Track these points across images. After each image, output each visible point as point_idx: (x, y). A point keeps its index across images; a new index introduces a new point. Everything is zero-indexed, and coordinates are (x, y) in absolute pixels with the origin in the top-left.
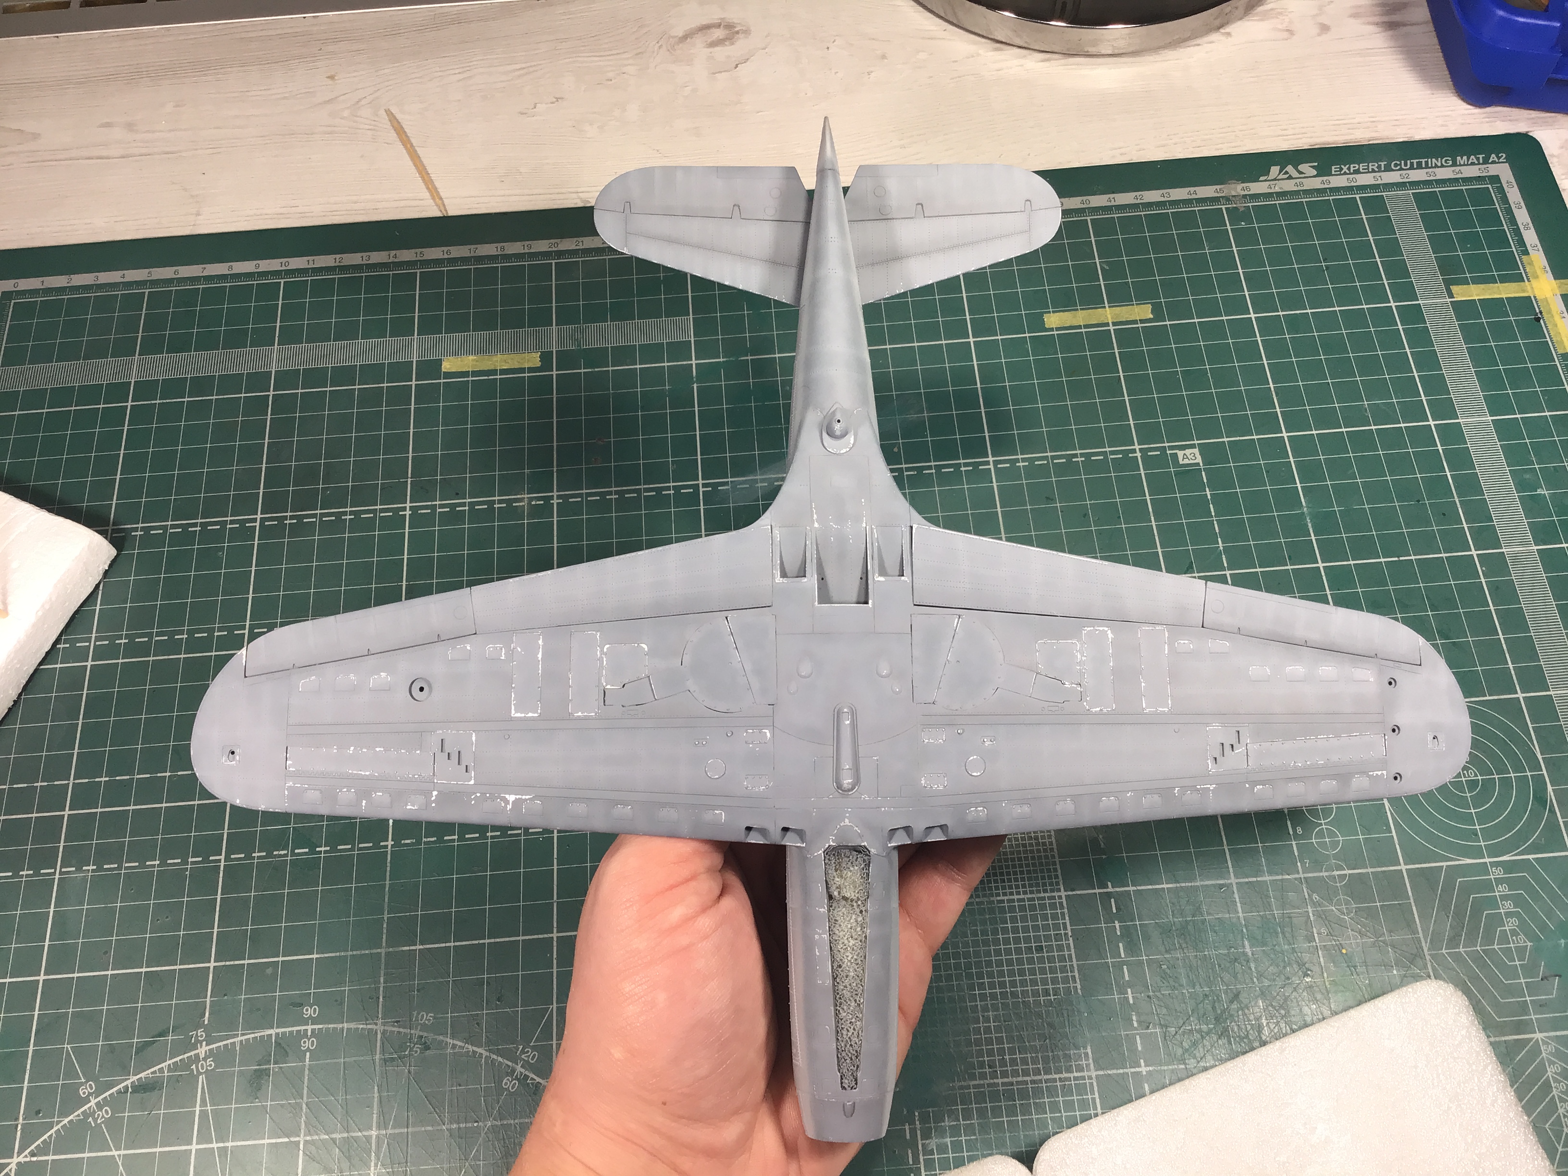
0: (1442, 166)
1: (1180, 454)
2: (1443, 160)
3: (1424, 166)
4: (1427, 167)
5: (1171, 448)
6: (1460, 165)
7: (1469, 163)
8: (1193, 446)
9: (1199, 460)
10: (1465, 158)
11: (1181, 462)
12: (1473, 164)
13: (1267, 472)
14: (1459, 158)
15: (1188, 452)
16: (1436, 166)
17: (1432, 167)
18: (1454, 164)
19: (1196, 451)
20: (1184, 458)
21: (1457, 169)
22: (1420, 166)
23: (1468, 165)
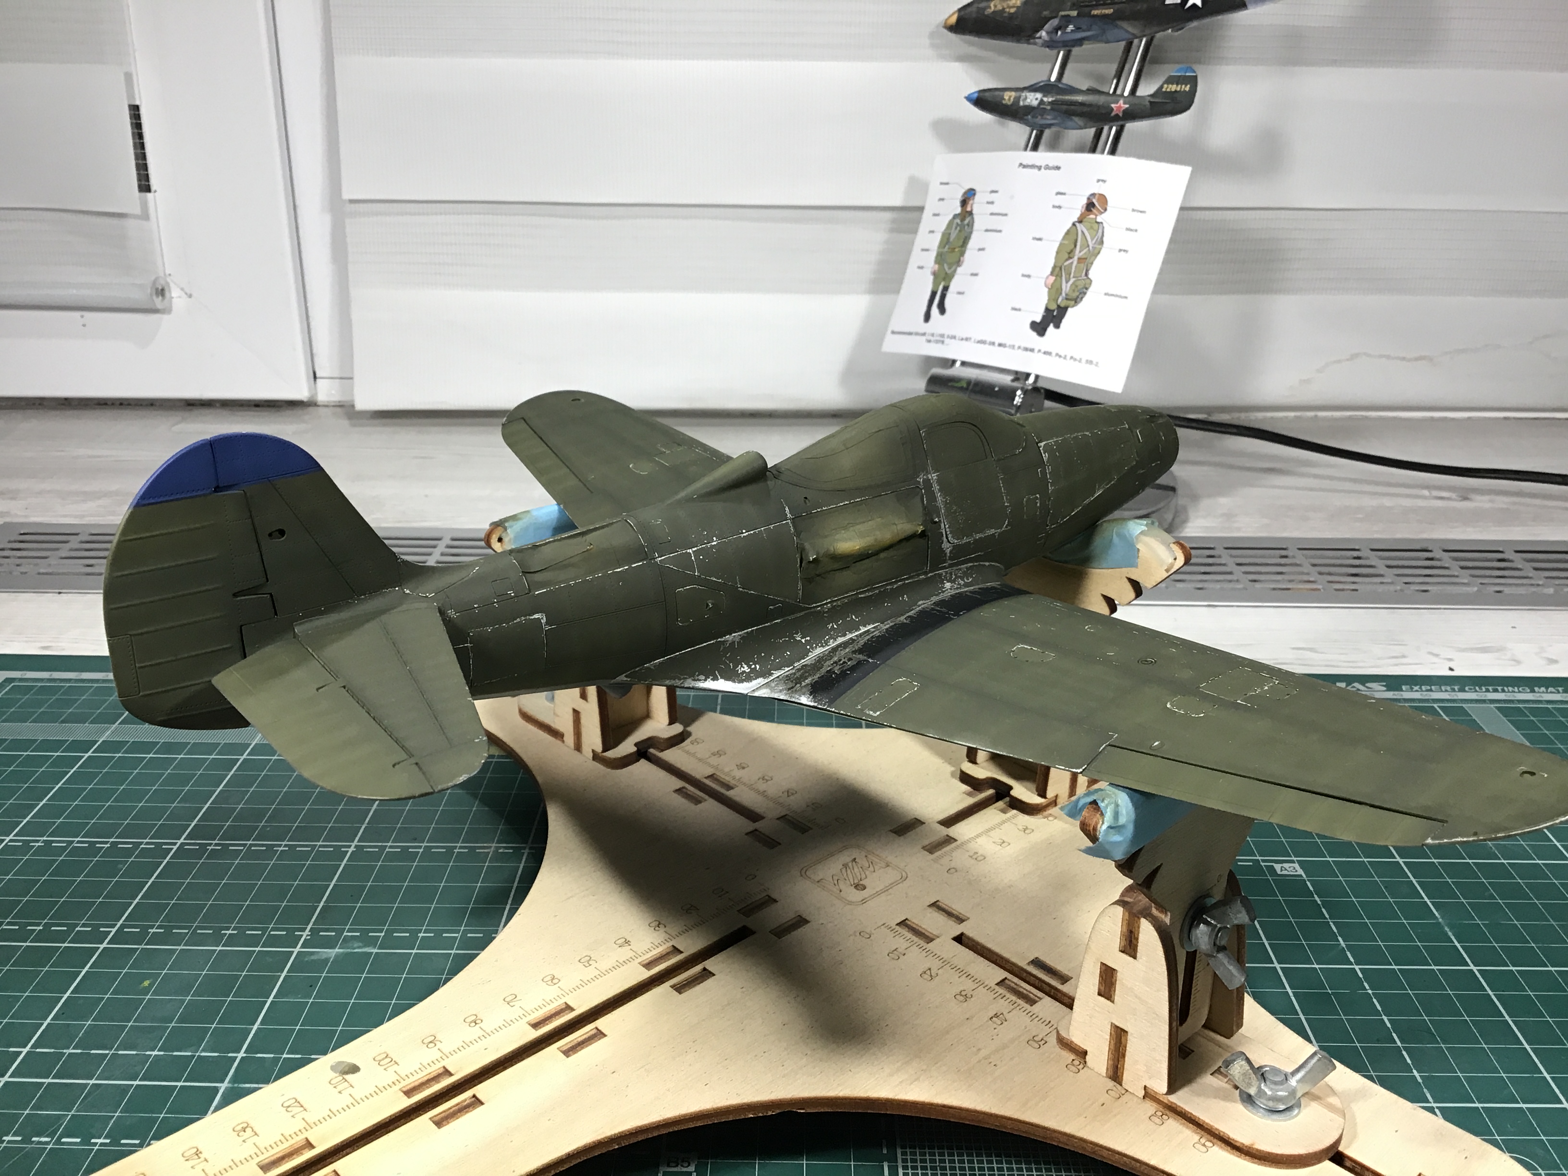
0: (1519, 692)
1: (1278, 867)
2: (1520, 689)
3: (1500, 690)
4: (1503, 691)
5: (1264, 861)
6: (1539, 692)
7: (1549, 691)
8: (1293, 862)
9: (1300, 872)
10: (1543, 689)
11: (1279, 872)
12: (1551, 692)
13: (1385, 887)
14: (1536, 689)
15: (1286, 865)
16: (1514, 692)
17: (1509, 692)
18: (1533, 691)
19: (1297, 866)
20: (1282, 870)
21: (1538, 695)
22: (1496, 691)
23: (1547, 692)
